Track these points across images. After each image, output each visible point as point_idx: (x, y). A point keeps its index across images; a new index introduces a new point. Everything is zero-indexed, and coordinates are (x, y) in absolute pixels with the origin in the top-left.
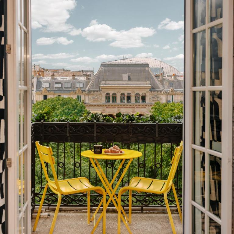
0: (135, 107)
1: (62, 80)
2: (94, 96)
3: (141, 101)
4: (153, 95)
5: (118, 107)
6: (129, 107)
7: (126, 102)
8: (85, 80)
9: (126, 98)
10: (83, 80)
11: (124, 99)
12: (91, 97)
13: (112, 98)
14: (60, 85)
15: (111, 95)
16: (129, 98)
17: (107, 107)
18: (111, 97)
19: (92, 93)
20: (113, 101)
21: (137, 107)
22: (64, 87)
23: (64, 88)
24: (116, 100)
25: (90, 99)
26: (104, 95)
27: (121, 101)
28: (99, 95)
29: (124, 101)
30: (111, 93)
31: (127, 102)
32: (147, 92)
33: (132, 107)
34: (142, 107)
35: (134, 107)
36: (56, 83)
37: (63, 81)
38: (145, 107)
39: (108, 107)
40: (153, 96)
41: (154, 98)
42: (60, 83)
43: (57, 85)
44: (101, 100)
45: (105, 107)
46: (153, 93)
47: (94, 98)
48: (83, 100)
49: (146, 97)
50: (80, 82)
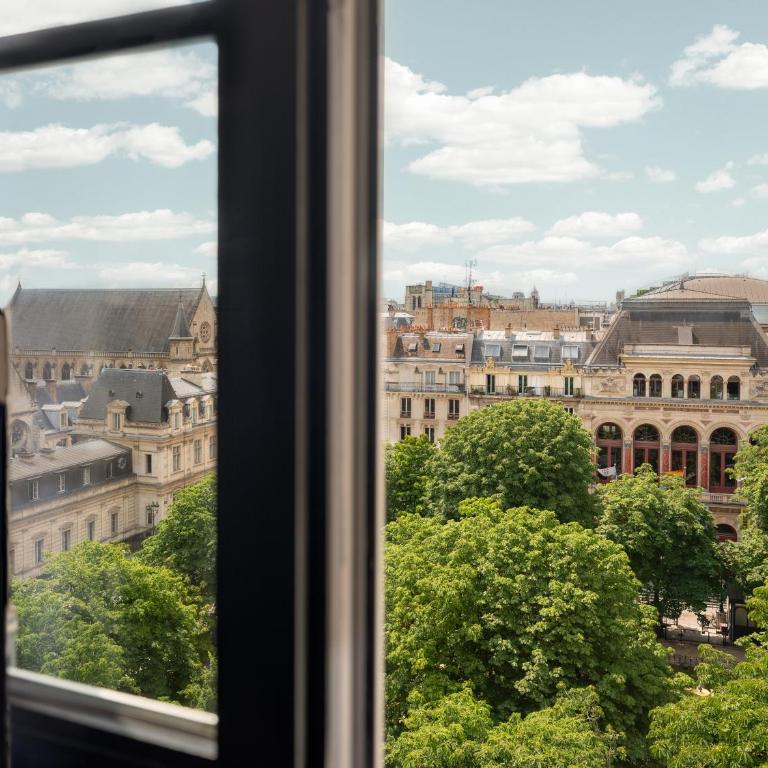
0: (710, 411)
1: (530, 339)
2: (605, 380)
3: (725, 394)
4: (758, 382)
5: (665, 409)
6: (695, 410)
7: (686, 395)
8: (585, 340)
9: (686, 386)
10: (579, 340)
11: (681, 388)
12: (597, 381)
13: (650, 385)
14: (524, 353)
15: (648, 377)
16: (695, 386)
17: (636, 408)
18: (647, 384)
19: (601, 372)
20: (652, 394)
21: (713, 411)
22: (533, 356)
23: (532, 360)
24: (659, 390)
25: (595, 387)
26: (630, 377)
27: (674, 394)
28: (617, 378)
29: (679, 395)
30: (648, 373)
31: (689, 396)
32: (743, 375)
33: (701, 410)
34: (728, 412)
35: (707, 411)
36: (517, 347)
37: (533, 341)
38: (737, 412)
39: (638, 408)
40: (760, 385)
41: (761, 389)
42: (524, 347)
43: (517, 353)
44: (623, 389)
45: (633, 408)
46: (758, 376)
47: (604, 385)
48: (578, 389)
49: (741, 387)
50: (571, 346)
